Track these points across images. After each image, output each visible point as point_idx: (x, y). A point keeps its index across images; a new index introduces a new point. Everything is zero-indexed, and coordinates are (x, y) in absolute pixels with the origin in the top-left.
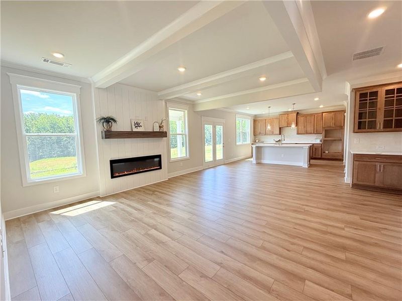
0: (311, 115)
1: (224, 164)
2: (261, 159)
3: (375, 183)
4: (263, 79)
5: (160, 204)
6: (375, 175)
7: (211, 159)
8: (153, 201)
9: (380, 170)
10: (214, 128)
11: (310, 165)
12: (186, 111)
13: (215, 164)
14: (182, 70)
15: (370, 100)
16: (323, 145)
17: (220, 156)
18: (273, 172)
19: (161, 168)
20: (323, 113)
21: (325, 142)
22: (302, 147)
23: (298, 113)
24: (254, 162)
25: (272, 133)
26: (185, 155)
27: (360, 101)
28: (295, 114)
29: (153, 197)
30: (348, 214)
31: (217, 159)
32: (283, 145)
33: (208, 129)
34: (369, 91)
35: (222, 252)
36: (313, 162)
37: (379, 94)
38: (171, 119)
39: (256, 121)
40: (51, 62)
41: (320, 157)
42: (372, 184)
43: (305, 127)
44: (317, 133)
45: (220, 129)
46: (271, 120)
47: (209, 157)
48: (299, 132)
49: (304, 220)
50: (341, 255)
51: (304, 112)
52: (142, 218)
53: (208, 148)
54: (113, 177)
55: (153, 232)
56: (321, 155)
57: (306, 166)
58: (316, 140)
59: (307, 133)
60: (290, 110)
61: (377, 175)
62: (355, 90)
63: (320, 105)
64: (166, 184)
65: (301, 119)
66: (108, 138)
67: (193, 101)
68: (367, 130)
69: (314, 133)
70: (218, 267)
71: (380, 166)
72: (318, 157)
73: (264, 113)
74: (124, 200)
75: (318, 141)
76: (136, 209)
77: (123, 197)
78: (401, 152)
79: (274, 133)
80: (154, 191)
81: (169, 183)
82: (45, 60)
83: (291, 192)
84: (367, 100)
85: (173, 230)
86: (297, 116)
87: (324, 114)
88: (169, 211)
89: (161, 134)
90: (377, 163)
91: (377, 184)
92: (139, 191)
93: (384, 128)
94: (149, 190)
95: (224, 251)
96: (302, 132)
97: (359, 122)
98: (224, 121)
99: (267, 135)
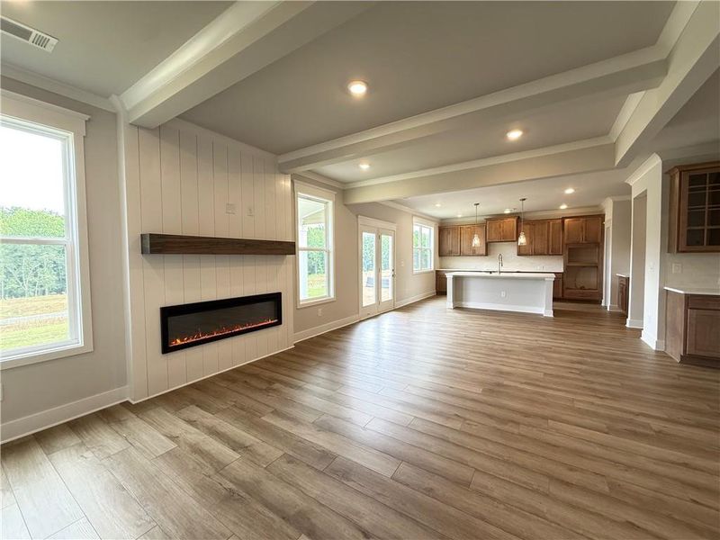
0: (543, 221)
1: (395, 310)
2: (462, 300)
4: (515, 135)
7: (373, 301)
10: (379, 238)
12: (331, 202)
13: (379, 310)
14: (358, 89)
15: (710, 188)
16: (565, 276)
17: (387, 295)
18: (498, 327)
19: (279, 323)
20: (563, 219)
22: (543, 279)
23: (519, 219)
24: (451, 306)
25: (474, 254)
26: (326, 294)
27: (690, 190)
28: (515, 220)
29: (272, 401)
31: (383, 300)
32: (502, 274)
34: (709, 172)
36: (556, 305)
39: (444, 229)
41: (560, 296)
43: (531, 243)
44: (552, 252)
46: (471, 229)
47: (368, 297)
48: (521, 253)
51: (528, 216)
53: (368, 275)
56: (563, 293)
57: (550, 314)
59: (535, 253)
60: (507, 212)
62: (680, 169)
63: (561, 205)
64: (294, 359)
65: (524, 229)
66: (160, 252)
68: (704, 247)
69: (547, 254)
73: (459, 216)
79: (477, 253)
80: (271, 381)
81: (299, 356)
84: (705, 189)
86: (517, 223)
87: (566, 220)
92: (234, 381)
96: (527, 252)
97: (689, 231)
98: (394, 227)
99: (463, 255)
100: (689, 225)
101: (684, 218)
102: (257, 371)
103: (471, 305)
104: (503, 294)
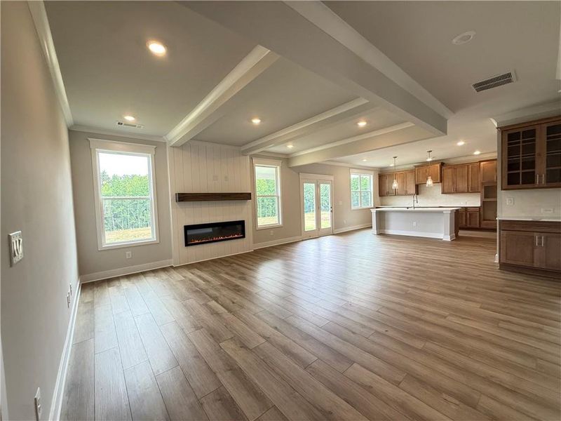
0: (463, 165)
1: (333, 235)
2: (385, 229)
3: (533, 262)
4: (362, 124)
5: (232, 276)
6: (533, 251)
7: (313, 228)
8: (227, 273)
9: (540, 244)
10: (318, 187)
11: (457, 238)
12: (278, 167)
13: (317, 234)
14: (256, 121)
15: (519, 143)
16: (482, 210)
17: (326, 224)
19: (244, 237)
20: (480, 162)
21: (484, 203)
22: (442, 212)
23: (443, 164)
24: (375, 233)
25: (406, 194)
26: (277, 222)
27: (509, 144)
28: (438, 165)
29: (228, 270)
30: (466, 300)
31: (322, 227)
32: (416, 209)
33: (309, 189)
34: (521, 130)
35: (276, 328)
36: (461, 233)
37: (538, 133)
38: (258, 177)
40: (125, 124)
41: (478, 226)
42: (528, 265)
43: (453, 183)
44: (471, 191)
45: (326, 189)
46: (403, 175)
47: (309, 224)
48: (446, 191)
51: (453, 162)
52: (208, 289)
54: (187, 244)
55: (213, 303)
56: (480, 223)
57: (448, 238)
58: (474, 201)
59: (457, 191)
60: (429, 160)
61: (536, 251)
63: (474, 151)
65: (448, 172)
66: (182, 201)
67: (287, 155)
68: (520, 185)
69: (468, 192)
70: (263, 341)
71: (540, 238)
72: (475, 226)
74: (196, 271)
75: (478, 204)
76: (204, 280)
77: (197, 268)
78: (559, 218)
79: (408, 193)
80: (232, 263)
81: (254, 255)
82: (119, 123)
85: (233, 303)
86: (441, 168)
87: (482, 163)
88: (238, 284)
89: (246, 197)
90: (535, 233)
91: (536, 265)
92: (216, 262)
93: (547, 182)
94: (227, 261)
95: (278, 327)
96: (449, 191)
97: (508, 174)
98: (332, 178)
99: (398, 195)
100: (509, 170)
101: (506, 165)
103: (390, 232)
104: (414, 224)
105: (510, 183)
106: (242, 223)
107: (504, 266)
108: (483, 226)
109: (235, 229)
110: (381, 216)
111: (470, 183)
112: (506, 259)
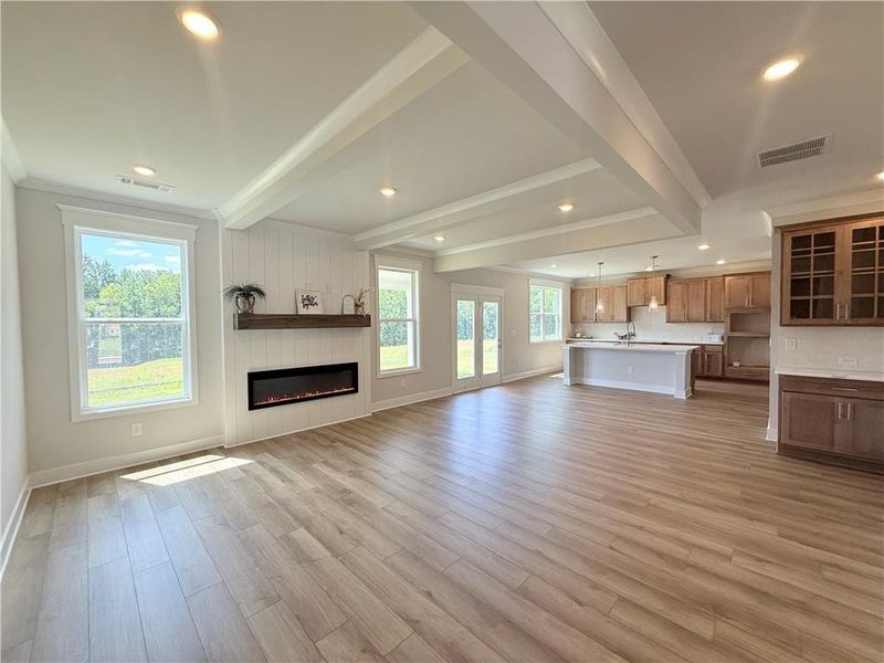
0: (698, 280)
1: (502, 385)
2: (583, 376)
3: (832, 444)
4: (566, 208)
5: (336, 469)
6: (833, 427)
7: (471, 372)
8: (325, 463)
9: (844, 416)
10: (479, 307)
11: (694, 394)
12: (417, 272)
13: (479, 384)
14: (388, 193)
15: (816, 251)
16: (726, 349)
17: (491, 365)
18: (603, 407)
19: (356, 391)
20: (724, 276)
21: (729, 340)
22: (673, 353)
23: (668, 276)
24: (567, 381)
25: (612, 320)
26: (411, 364)
27: (793, 254)
28: (662, 279)
29: (327, 455)
30: (750, 519)
31: (485, 372)
33: (465, 309)
34: (813, 233)
35: (430, 595)
36: (700, 385)
37: (838, 240)
38: (382, 286)
39: (575, 292)
40: (135, 183)
41: (719, 375)
42: (825, 448)
43: (684, 307)
44: (711, 319)
45: (491, 308)
46: (608, 290)
47: (465, 367)
48: (671, 319)
49: (641, 528)
50: (704, 627)
51: (683, 274)
52: (289, 500)
53: (465, 348)
54: (252, 407)
55: (301, 534)
56: (723, 370)
57: (682, 395)
58: (711, 336)
59: (689, 320)
60: (650, 269)
61: (838, 429)
62: (782, 230)
63: (717, 260)
64: (368, 425)
65: (676, 290)
66: (246, 328)
67: (432, 252)
68: (811, 320)
69: (705, 321)
70: (406, 630)
71: (845, 407)
72: (715, 374)
73: (592, 275)
74: (267, 458)
75: (716, 340)
76: (284, 478)
77: (269, 451)
79: (616, 319)
80: (335, 440)
81: (372, 424)
82: (123, 180)
83: (631, 458)
84: (809, 252)
85: (341, 533)
86: (666, 283)
87: (727, 279)
88: (349, 487)
89: (358, 320)
90: (837, 399)
91: (837, 449)
92: (305, 439)
93: (852, 317)
94: (325, 436)
95: (433, 591)
96: (675, 319)
97: (792, 301)
98: (501, 292)
99: (601, 322)
100: (792, 295)
101: (788, 286)
102: (327, 432)
103: (592, 382)
104: (630, 370)
105: (793, 314)
106: (353, 367)
107: (786, 450)
108: (728, 375)
109: (340, 378)
110: (577, 355)
111: (709, 307)
112: (791, 437)
